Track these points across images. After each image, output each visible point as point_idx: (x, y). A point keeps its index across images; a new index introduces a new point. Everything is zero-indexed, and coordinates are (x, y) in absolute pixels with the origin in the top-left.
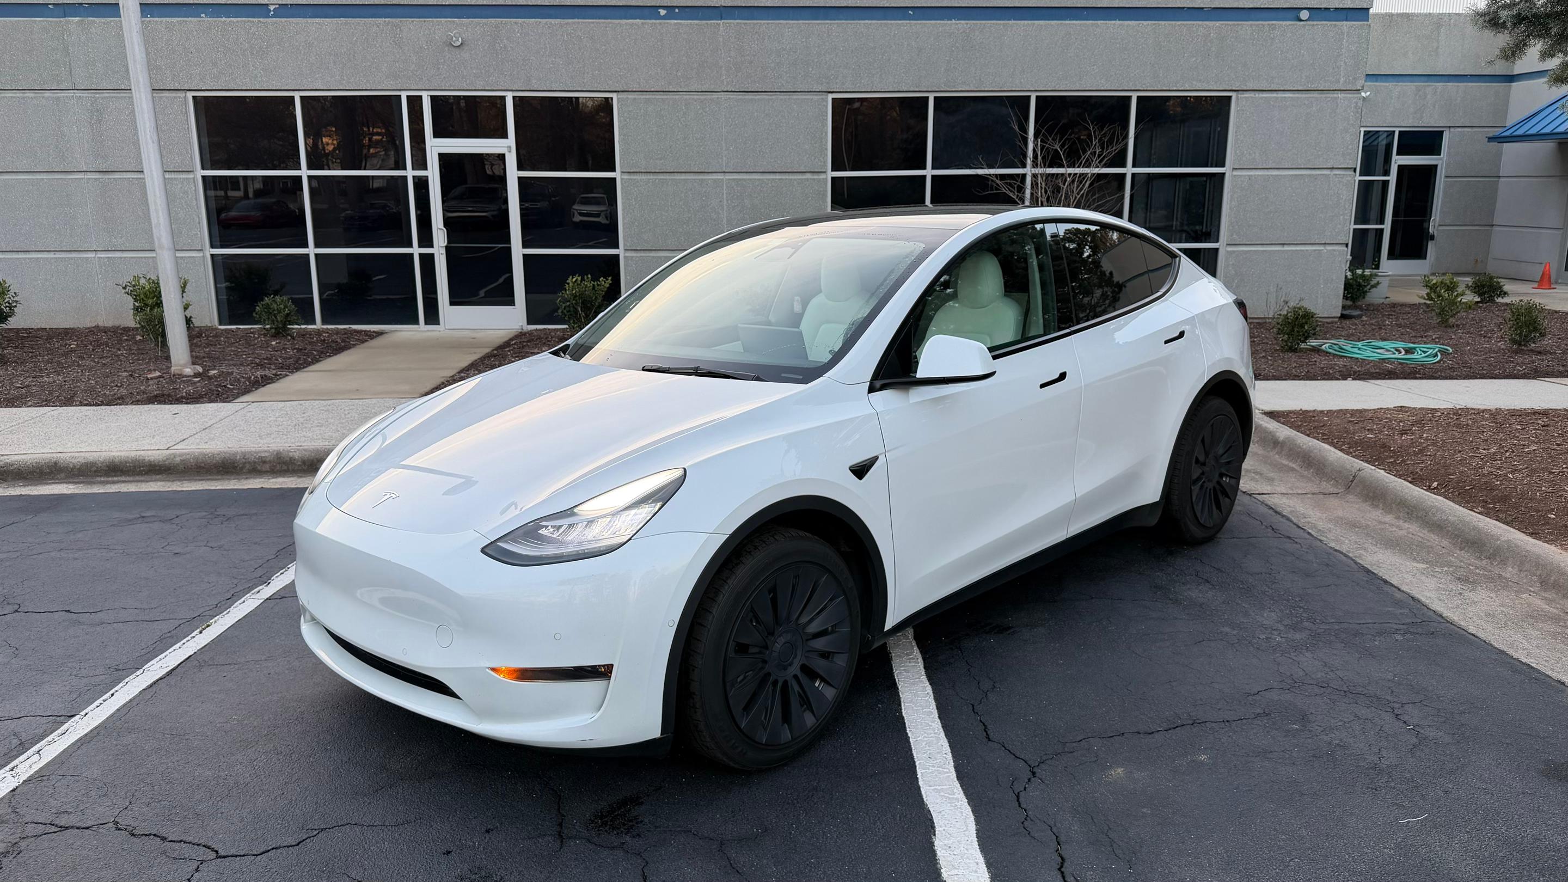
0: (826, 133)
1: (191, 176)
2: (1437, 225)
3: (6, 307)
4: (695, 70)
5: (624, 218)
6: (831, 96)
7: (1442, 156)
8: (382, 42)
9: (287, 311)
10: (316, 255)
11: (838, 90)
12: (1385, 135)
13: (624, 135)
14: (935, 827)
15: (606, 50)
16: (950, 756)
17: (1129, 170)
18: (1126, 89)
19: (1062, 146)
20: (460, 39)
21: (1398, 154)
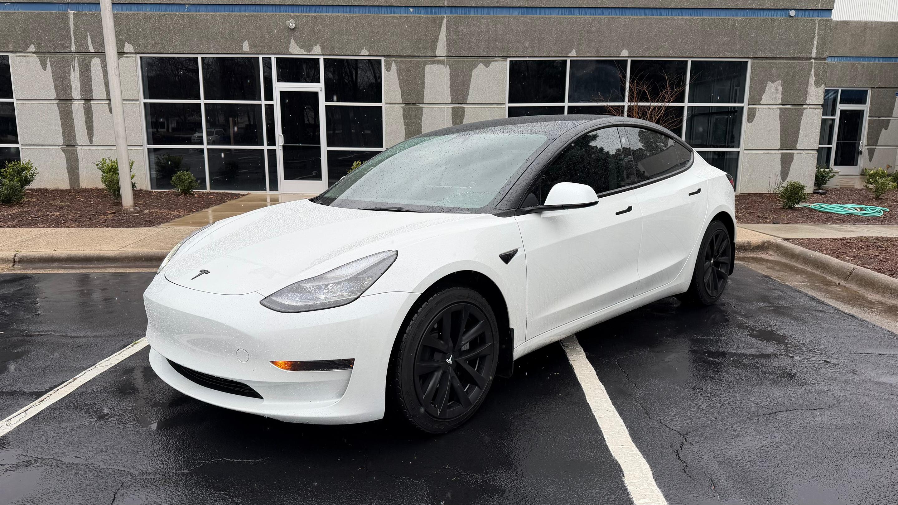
0: (506, 81)
1: (137, 103)
2: (864, 145)
3: (30, 176)
4: (429, 44)
5: (386, 130)
6: (509, 59)
7: (867, 105)
8: (249, 26)
9: (190, 180)
10: (208, 149)
11: (513, 56)
12: (833, 92)
13: (388, 81)
14: (623, 471)
15: (378, 31)
16: (625, 428)
17: (686, 104)
18: (685, 56)
19: (647, 89)
20: (294, 25)
21: (840, 103)
